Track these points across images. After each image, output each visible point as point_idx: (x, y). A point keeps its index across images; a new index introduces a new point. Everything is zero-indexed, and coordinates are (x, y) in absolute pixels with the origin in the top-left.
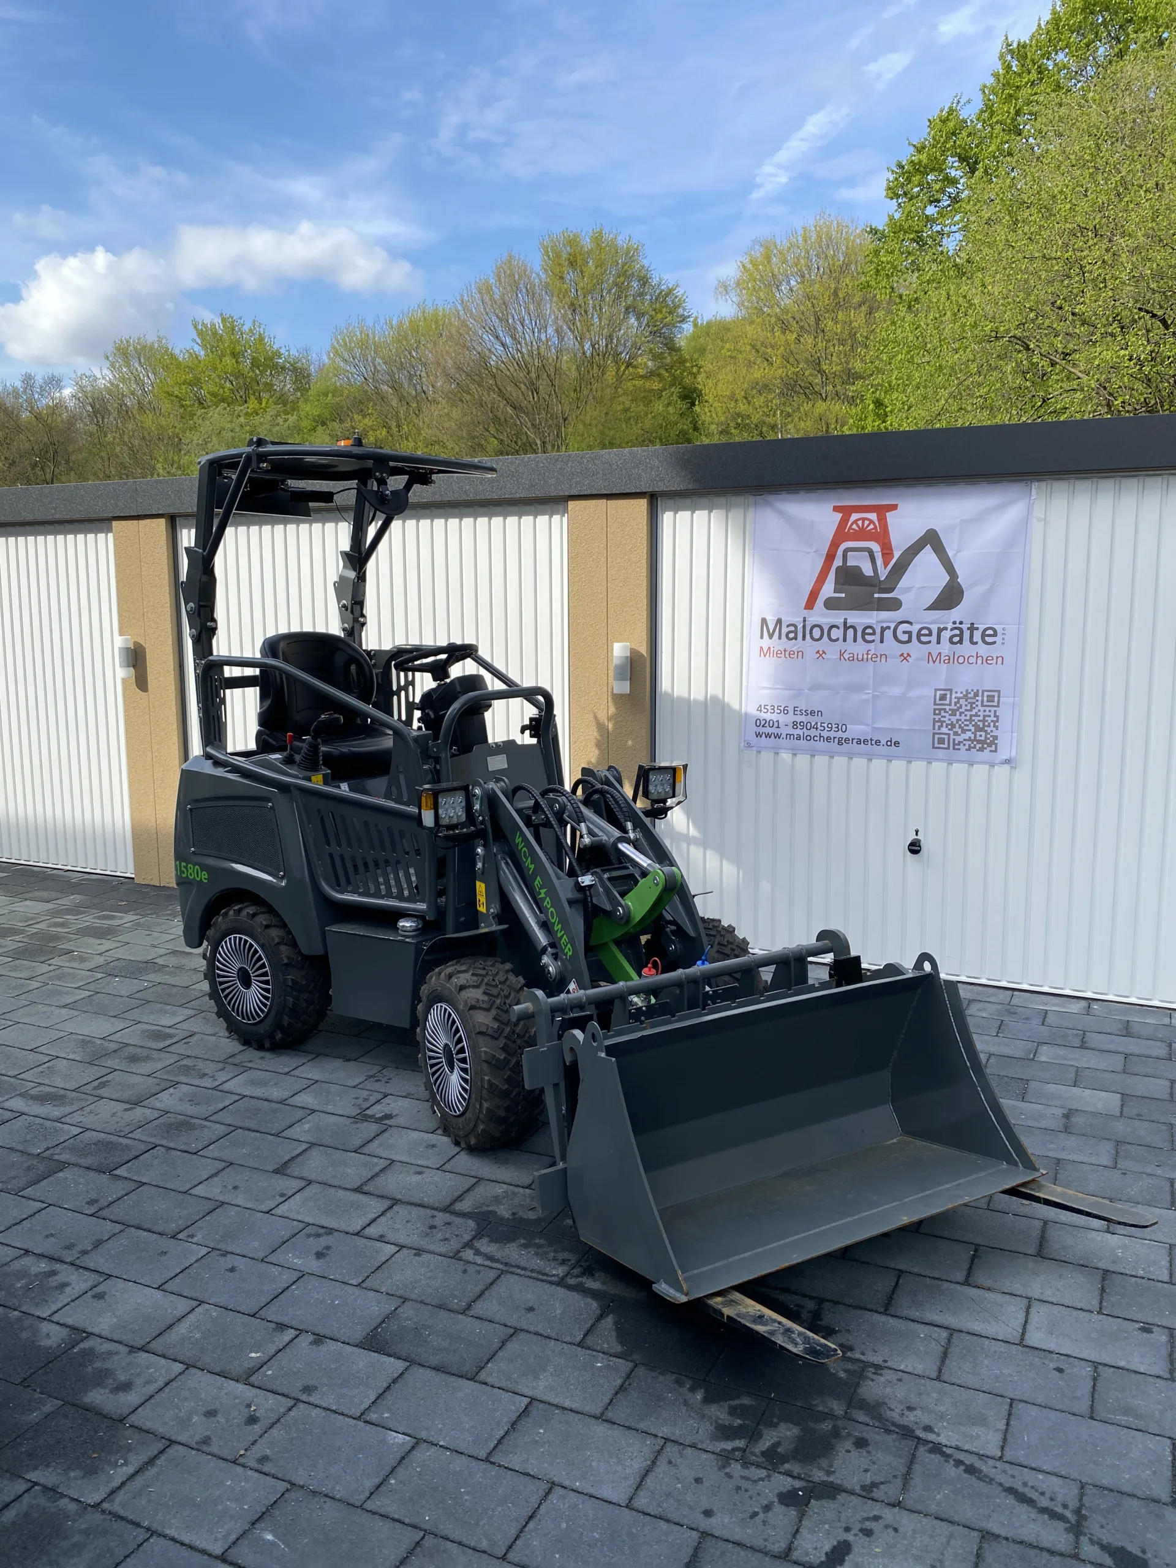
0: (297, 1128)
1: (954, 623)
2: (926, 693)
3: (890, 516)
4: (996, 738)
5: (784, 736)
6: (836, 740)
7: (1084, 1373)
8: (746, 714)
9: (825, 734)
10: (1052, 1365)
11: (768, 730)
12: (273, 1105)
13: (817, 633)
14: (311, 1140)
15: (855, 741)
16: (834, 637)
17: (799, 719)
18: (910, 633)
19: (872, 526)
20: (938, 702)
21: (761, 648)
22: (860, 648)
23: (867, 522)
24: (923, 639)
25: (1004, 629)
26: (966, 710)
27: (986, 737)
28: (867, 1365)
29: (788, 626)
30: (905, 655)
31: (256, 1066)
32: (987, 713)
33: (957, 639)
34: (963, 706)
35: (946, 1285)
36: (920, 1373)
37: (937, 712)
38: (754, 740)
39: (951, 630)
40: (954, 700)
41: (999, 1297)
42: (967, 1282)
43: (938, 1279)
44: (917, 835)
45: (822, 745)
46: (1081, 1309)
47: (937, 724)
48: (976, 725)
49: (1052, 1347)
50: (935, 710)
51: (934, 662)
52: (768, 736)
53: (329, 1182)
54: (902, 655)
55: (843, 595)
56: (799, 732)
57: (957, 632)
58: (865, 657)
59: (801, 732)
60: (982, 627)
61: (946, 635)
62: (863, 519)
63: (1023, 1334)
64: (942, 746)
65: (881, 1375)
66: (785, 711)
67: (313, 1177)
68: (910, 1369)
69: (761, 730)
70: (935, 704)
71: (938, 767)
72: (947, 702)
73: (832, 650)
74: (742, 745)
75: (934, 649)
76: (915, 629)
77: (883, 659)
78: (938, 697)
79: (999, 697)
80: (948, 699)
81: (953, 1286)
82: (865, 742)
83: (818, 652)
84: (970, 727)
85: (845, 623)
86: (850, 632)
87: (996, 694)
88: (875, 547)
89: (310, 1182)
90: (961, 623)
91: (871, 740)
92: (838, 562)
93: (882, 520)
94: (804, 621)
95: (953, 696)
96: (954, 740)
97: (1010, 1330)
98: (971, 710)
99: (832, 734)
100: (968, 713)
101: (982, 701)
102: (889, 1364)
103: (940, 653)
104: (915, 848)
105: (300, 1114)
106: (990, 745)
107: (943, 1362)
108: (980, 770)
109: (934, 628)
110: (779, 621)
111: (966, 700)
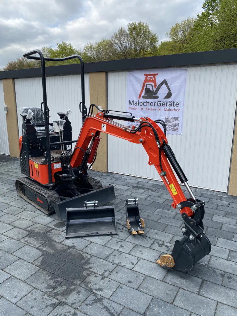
13: (141, 104)
16: (145, 105)
19: (152, 79)
21: (129, 107)
24: (163, 105)
25: (180, 103)
27: (176, 128)
29: (135, 102)
33: (170, 105)
54: (159, 109)
55: (146, 95)
58: (151, 109)
60: (176, 103)
62: (150, 77)
73: (144, 108)
75: (165, 107)
76: (161, 103)
77: (155, 110)
79: (179, 119)
83: (141, 108)
84: (173, 126)
85: (147, 102)
88: (153, 84)
90: (171, 101)
92: (145, 87)
93: (155, 77)
94: (138, 101)
95: (169, 119)
100: (172, 123)
101: (175, 120)
103: (167, 109)
108: (175, 136)
111: (172, 120)
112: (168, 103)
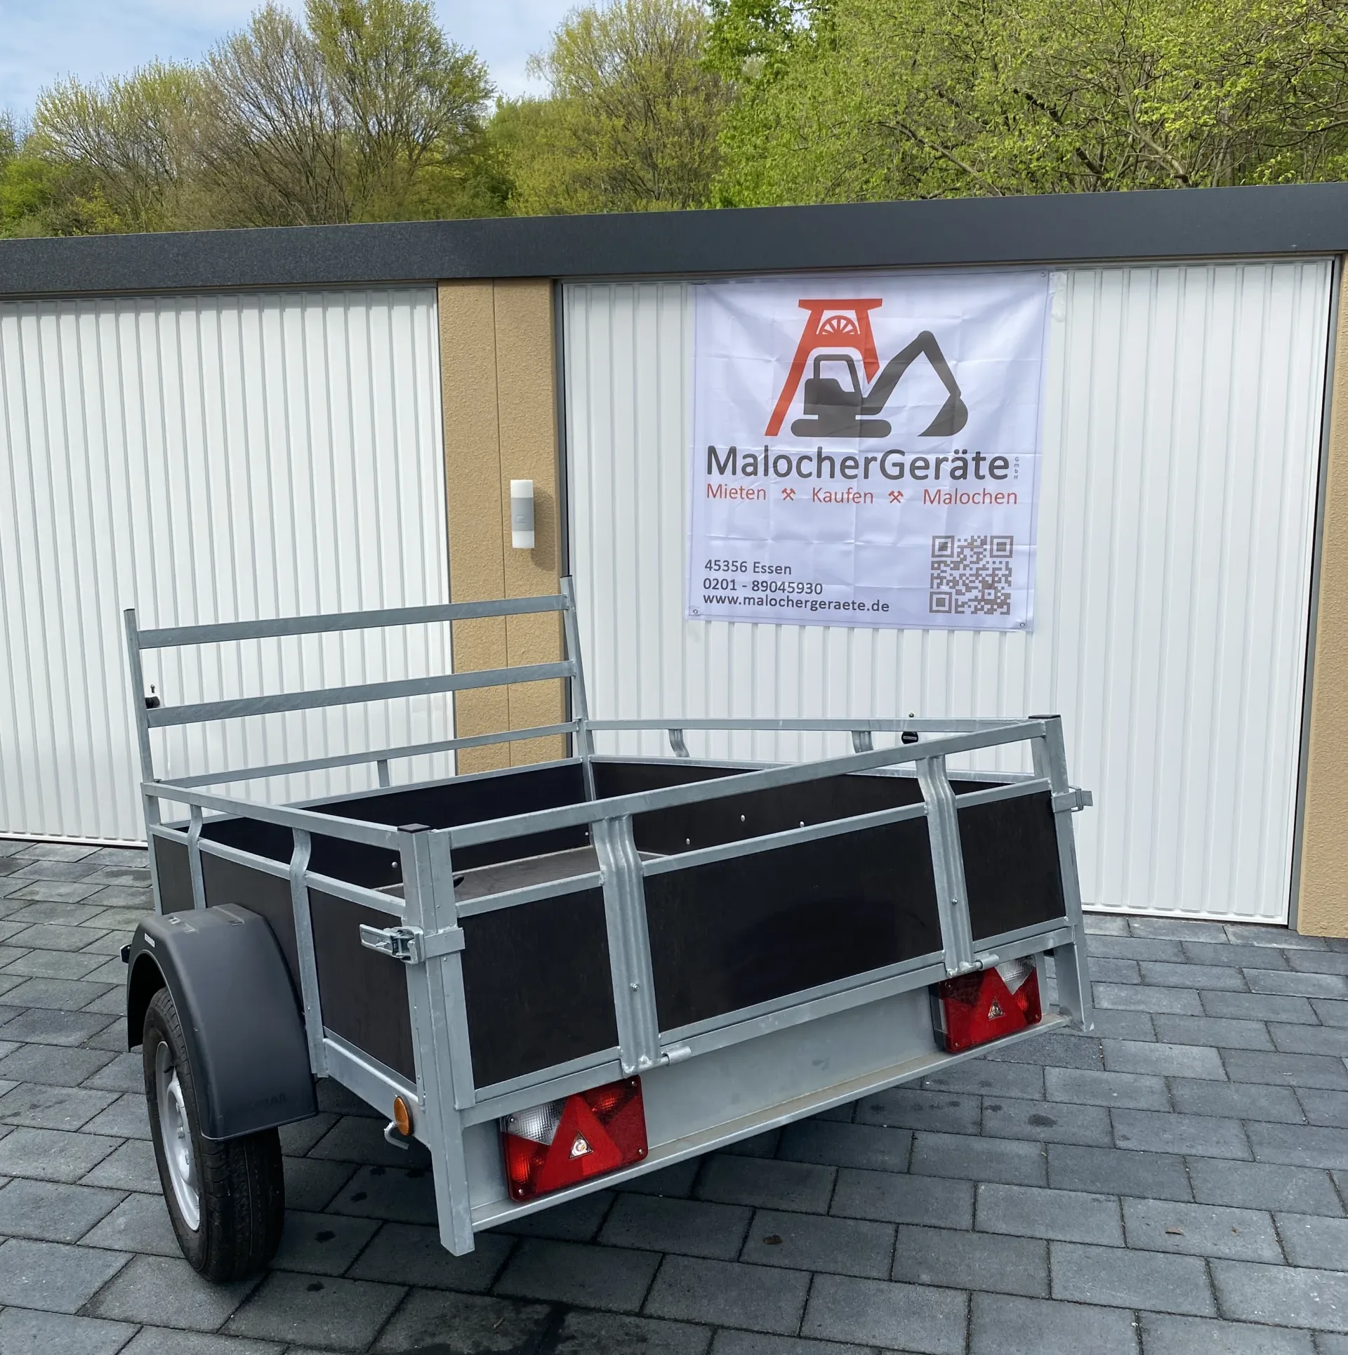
0: (105, 1228)
1: (957, 452)
2: (923, 542)
3: (873, 314)
4: (1008, 596)
5: (741, 600)
6: (809, 604)
9: (794, 597)
11: (720, 593)
12: (62, 1188)
14: (131, 1245)
15: (832, 605)
16: (805, 471)
17: (762, 577)
18: (901, 466)
19: (850, 327)
20: (937, 553)
22: (838, 486)
23: (843, 322)
26: (971, 562)
27: (996, 594)
30: (896, 494)
31: (27, 1122)
32: (997, 565)
33: (959, 473)
34: (968, 557)
37: (936, 565)
38: (702, 606)
39: (953, 461)
40: (956, 550)
45: (790, 611)
47: (936, 582)
48: (983, 582)
50: (933, 563)
51: (932, 502)
52: (721, 600)
53: (173, 1324)
55: (816, 417)
56: (757, 595)
57: (960, 463)
59: (763, 595)
60: (990, 457)
61: (946, 467)
62: (839, 318)
64: (942, 609)
66: (743, 568)
67: (143, 1316)
69: (712, 593)
70: (933, 556)
71: (937, 637)
73: (803, 489)
74: (687, 612)
76: (907, 460)
78: (937, 547)
80: (949, 550)
82: (846, 605)
84: (977, 584)
85: (819, 453)
86: (826, 465)
87: (1008, 541)
88: (856, 355)
89: (141, 1327)
90: (965, 452)
91: (853, 603)
92: (808, 374)
93: (864, 319)
95: (956, 546)
96: (957, 600)
98: (977, 562)
99: (804, 597)
100: (974, 566)
104: (909, 737)
105: (108, 1200)
106: (1000, 606)
109: (932, 459)
110: (733, 451)
111: (972, 550)
112: (946, 459)
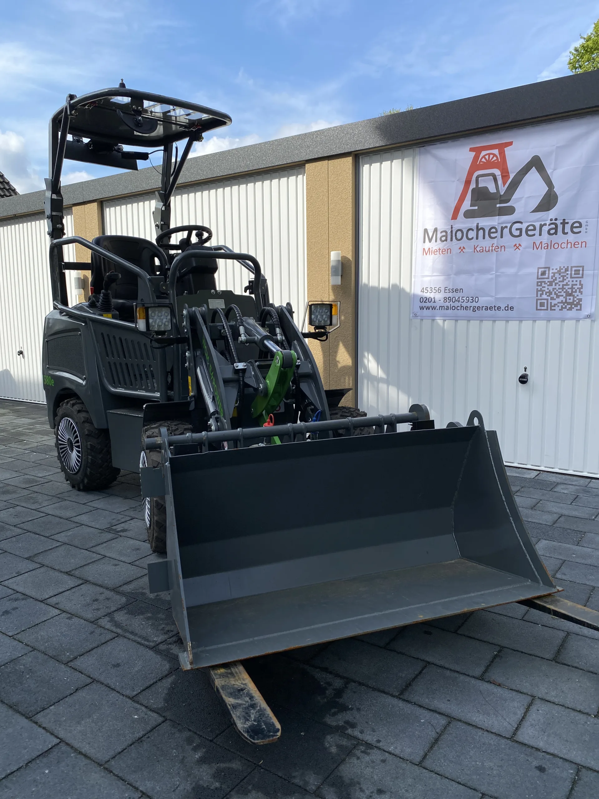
0: (62, 534)
1: (551, 220)
2: (532, 271)
3: (507, 150)
4: (580, 300)
5: (438, 308)
6: (472, 308)
7: (565, 774)
8: (414, 295)
9: (464, 305)
10: (535, 763)
11: (428, 304)
12: (61, 520)
13: (459, 235)
14: (66, 541)
15: (484, 308)
16: (470, 237)
17: (448, 295)
18: (520, 230)
19: (495, 158)
20: (540, 277)
21: (424, 249)
22: (487, 243)
23: (491, 156)
24: (530, 233)
25: (587, 222)
26: (560, 282)
27: (573, 299)
28: (359, 742)
29: (441, 232)
30: (518, 245)
31: (69, 499)
32: (575, 283)
33: (553, 232)
34: (558, 278)
35: (462, 677)
36: (406, 757)
37: (539, 284)
38: (419, 312)
39: (549, 225)
40: (551, 275)
41: (507, 694)
42: (481, 678)
43: (458, 672)
44: (525, 371)
45: (462, 312)
46: (580, 711)
47: (540, 293)
48: (567, 292)
49: (541, 744)
50: (538, 282)
51: (537, 249)
52: (428, 308)
53: (54, 567)
54: (515, 245)
55: (476, 208)
56: (448, 304)
57: (553, 226)
58: (491, 248)
60: (571, 222)
61: (545, 229)
62: (489, 154)
63: (517, 729)
64: (543, 308)
65: (368, 754)
66: (439, 291)
67: (47, 563)
68: (397, 752)
69: (424, 304)
70: (538, 278)
71: (541, 324)
72: (547, 276)
73: (469, 246)
74: (411, 315)
75: (537, 239)
76: (524, 226)
77: (503, 249)
78: (540, 273)
79: (583, 271)
80: (547, 275)
81: (468, 679)
82: (491, 308)
83: (460, 248)
84: (562, 293)
85: (477, 226)
86: (481, 232)
87: (581, 269)
88: (497, 172)
89: (43, 566)
90: (556, 219)
91: (495, 307)
92: (473, 186)
93: (502, 153)
94: (452, 228)
95: (551, 272)
96: (551, 303)
97: (505, 724)
98: (563, 281)
99: (469, 304)
100: (561, 284)
101: (571, 274)
102: (381, 744)
103: (541, 242)
104: (523, 380)
105: (72, 526)
106: (576, 306)
107: (432, 747)
108: (569, 325)
109: (537, 225)
110: (436, 230)
111: (560, 275)
112: (545, 224)
